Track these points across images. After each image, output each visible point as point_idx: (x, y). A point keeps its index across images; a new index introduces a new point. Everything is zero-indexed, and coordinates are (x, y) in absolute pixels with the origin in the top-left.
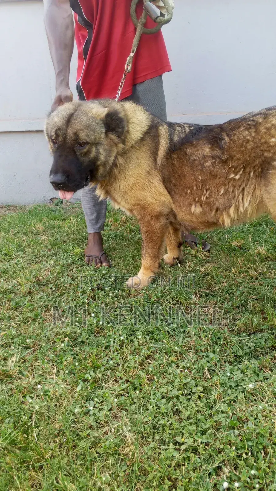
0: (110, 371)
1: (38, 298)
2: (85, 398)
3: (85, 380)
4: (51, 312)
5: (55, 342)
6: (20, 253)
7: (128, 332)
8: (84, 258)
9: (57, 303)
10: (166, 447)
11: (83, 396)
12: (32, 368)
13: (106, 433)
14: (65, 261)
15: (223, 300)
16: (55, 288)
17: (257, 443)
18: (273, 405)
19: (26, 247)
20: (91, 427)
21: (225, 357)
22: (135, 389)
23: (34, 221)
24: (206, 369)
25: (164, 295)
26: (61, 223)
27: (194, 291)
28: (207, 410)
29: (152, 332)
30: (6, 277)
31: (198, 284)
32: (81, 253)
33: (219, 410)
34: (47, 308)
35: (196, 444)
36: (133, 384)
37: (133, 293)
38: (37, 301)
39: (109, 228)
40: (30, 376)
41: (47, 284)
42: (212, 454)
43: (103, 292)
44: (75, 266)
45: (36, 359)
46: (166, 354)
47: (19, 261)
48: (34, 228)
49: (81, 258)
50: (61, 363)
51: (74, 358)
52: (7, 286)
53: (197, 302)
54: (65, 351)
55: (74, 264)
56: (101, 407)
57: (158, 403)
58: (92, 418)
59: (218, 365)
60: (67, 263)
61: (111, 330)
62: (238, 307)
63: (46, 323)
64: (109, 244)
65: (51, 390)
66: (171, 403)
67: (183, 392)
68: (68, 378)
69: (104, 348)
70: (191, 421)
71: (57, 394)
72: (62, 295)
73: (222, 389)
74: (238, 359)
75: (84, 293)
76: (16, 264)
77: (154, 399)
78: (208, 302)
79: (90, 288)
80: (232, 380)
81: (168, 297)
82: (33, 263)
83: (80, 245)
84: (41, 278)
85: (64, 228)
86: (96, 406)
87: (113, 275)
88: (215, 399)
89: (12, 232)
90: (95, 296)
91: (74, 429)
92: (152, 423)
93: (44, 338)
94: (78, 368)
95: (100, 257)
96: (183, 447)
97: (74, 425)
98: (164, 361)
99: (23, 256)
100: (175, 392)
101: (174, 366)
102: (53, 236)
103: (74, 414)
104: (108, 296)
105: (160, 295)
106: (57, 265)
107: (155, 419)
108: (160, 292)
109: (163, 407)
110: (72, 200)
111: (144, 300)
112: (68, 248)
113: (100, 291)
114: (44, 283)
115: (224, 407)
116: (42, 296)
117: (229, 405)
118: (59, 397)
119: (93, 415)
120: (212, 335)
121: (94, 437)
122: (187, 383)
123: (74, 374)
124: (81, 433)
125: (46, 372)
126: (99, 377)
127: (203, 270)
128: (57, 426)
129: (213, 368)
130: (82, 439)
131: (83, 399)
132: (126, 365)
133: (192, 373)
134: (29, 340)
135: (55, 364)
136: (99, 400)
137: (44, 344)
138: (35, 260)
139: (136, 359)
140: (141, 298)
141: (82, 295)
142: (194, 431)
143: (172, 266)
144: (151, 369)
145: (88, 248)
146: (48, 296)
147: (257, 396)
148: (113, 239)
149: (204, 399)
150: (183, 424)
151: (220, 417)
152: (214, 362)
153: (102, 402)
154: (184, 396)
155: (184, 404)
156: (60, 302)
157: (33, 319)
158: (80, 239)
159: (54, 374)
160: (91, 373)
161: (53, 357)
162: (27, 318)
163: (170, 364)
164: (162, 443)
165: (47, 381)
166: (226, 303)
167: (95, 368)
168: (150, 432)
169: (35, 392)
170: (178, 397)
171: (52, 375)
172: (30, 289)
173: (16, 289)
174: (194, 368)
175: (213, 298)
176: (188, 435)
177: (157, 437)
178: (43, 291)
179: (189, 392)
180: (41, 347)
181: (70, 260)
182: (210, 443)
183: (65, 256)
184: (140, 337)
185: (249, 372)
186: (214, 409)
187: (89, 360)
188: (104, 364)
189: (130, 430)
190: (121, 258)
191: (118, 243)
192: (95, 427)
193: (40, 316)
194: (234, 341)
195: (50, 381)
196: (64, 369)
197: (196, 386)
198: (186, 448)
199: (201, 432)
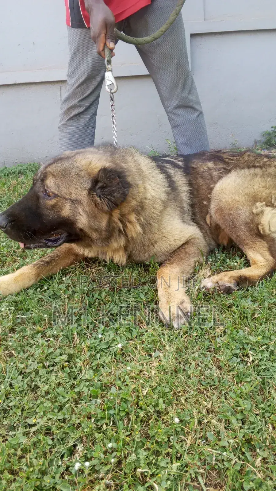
10: (15, 432)
17: (120, 410)
18: (145, 364)
24: (76, 334)
28: (69, 381)
33: (83, 378)
35: (50, 423)
42: (68, 431)
46: (34, 324)
57: (13, 382)
59: (91, 327)
66: (28, 379)
67: (46, 365)
70: (49, 396)
73: (88, 354)
77: (9, 379)
80: (103, 341)
88: (81, 366)
92: (2, 407)
96: (34, 429)
98: (29, 332)
100: (35, 366)
101: (39, 336)
107: (6, 402)
109: (17, 385)
115: (89, 374)
117: (96, 371)
122: (51, 353)
129: (85, 332)
133: (59, 341)
142: (50, 407)
144: (11, 344)
147: (130, 356)
149: (68, 370)
150: (39, 402)
151: (83, 388)
154: (46, 368)
155: (44, 377)
163: (35, 335)
164: (11, 428)
174: (61, 335)
176: (42, 414)
177: (6, 422)
179: (51, 363)
182: (67, 418)
184: (4, 310)
185: (122, 330)
186: (79, 378)
197: (61, 355)
198: (37, 429)
199: (59, 408)
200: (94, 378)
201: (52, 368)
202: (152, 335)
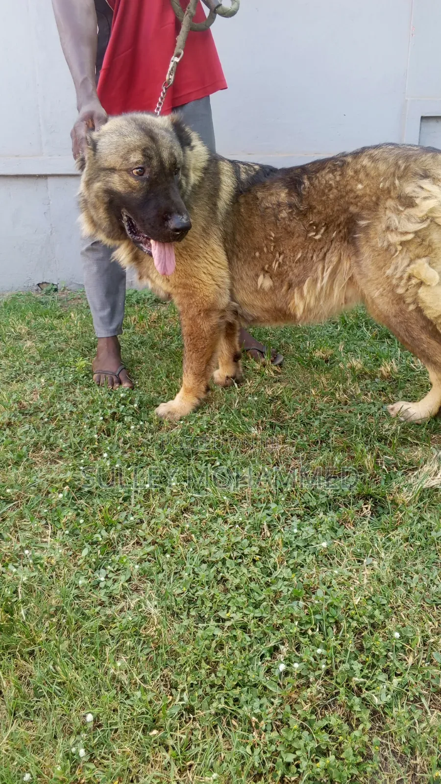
0: (130, 530)
1: (21, 432)
2: (94, 566)
3: (94, 543)
4: (43, 452)
5: (49, 493)
8: (93, 375)
9: (52, 439)
10: (205, 625)
11: (91, 564)
12: (16, 529)
13: (122, 610)
14: (62, 378)
15: (296, 434)
16: (48, 418)
17: (328, 616)
18: (354, 570)
19: (1, 358)
20: (102, 604)
21: (292, 509)
22: (165, 553)
23: (13, 319)
24: (265, 524)
25: (211, 427)
26: (55, 322)
27: (255, 422)
28: (263, 577)
31: (261, 411)
32: (87, 367)
33: (279, 576)
34: (36, 447)
35: (246, 620)
36: (162, 546)
37: (166, 424)
38: (20, 437)
39: (131, 331)
40: (13, 539)
41: (36, 412)
42: (266, 631)
43: (121, 424)
44: (78, 387)
45: (22, 517)
46: (211, 506)
48: (13, 330)
49: (87, 375)
50: (59, 521)
51: (78, 515)
53: (259, 437)
54: (63, 505)
55: (76, 383)
56: (116, 577)
57: (196, 570)
59: (283, 519)
60: (66, 381)
62: (316, 443)
63: (36, 468)
64: (130, 353)
65: (45, 557)
66: (214, 568)
67: (232, 555)
68: (70, 541)
69: (121, 499)
70: (241, 591)
71: (53, 562)
72: (59, 428)
73: (285, 550)
74: (310, 511)
75: (91, 425)
77: (191, 565)
78: (274, 437)
79: (102, 418)
80: (300, 538)
81: (217, 431)
82: (12, 381)
83: (85, 356)
84: (25, 403)
85: (61, 329)
86: (109, 576)
87: (137, 399)
88: (275, 563)
90: (108, 430)
91: (77, 606)
92: (187, 596)
93: (32, 488)
94: (84, 526)
95: (117, 373)
96: (228, 624)
97: (78, 602)
98: (207, 515)
100: (221, 555)
101: (220, 520)
102: (43, 341)
103: (77, 587)
104: (129, 429)
105: (205, 427)
106: (51, 385)
107: (191, 590)
108: (205, 423)
109: (201, 573)
110: (72, 286)
111: (182, 434)
112: (67, 360)
113: (116, 422)
114: (31, 412)
115: (286, 573)
116: (28, 429)
117: (294, 570)
118: (56, 565)
119: (105, 588)
121: (105, 615)
122: (238, 543)
123: (77, 535)
124: (87, 612)
125: (36, 534)
126: (113, 539)
127: (270, 393)
128: (53, 602)
129: (275, 523)
130: (89, 618)
131: (90, 568)
132: (153, 521)
133: (246, 530)
134: (11, 490)
135: (49, 522)
136: (114, 568)
137: (32, 496)
138: (16, 377)
139: (167, 513)
140: (177, 431)
142: (244, 603)
143: (225, 386)
144: (188, 526)
145: (98, 360)
146: (37, 429)
147: (333, 559)
149: (259, 563)
150: (229, 596)
151: (280, 586)
152: (277, 514)
153: (118, 570)
154: (232, 559)
156: (56, 438)
157: (16, 462)
158: (86, 347)
159: (48, 535)
160: (102, 533)
161: (46, 513)
162: (6, 461)
163: (214, 519)
164: (199, 620)
165: (38, 545)
166: (299, 437)
167: (108, 527)
168: (184, 607)
169: (21, 561)
170: (224, 561)
171: (45, 537)
172: (10, 419)
174: (247, 523)
175: (282, 430)
176: (235, 609)
177: (193, 613)
178: (30, 422)
179: (240, 555)
180: (28, 501)
181: (70, 378)
182: (265, 618)
183: (62, 372)
185: (323, 528)
186: (274, 576)
187: (99, 516)
188: (121, 521)
189: (156, 606)
190: (149, 375)
191: (145, 353)
192: (107, 603)
193: (25, 457)
195: (44, 545)
196: (63, 528)
197: (250, 546)
198: (232, 625)
199: (254, 605)
200: (292, 579)
202: (363, 538)
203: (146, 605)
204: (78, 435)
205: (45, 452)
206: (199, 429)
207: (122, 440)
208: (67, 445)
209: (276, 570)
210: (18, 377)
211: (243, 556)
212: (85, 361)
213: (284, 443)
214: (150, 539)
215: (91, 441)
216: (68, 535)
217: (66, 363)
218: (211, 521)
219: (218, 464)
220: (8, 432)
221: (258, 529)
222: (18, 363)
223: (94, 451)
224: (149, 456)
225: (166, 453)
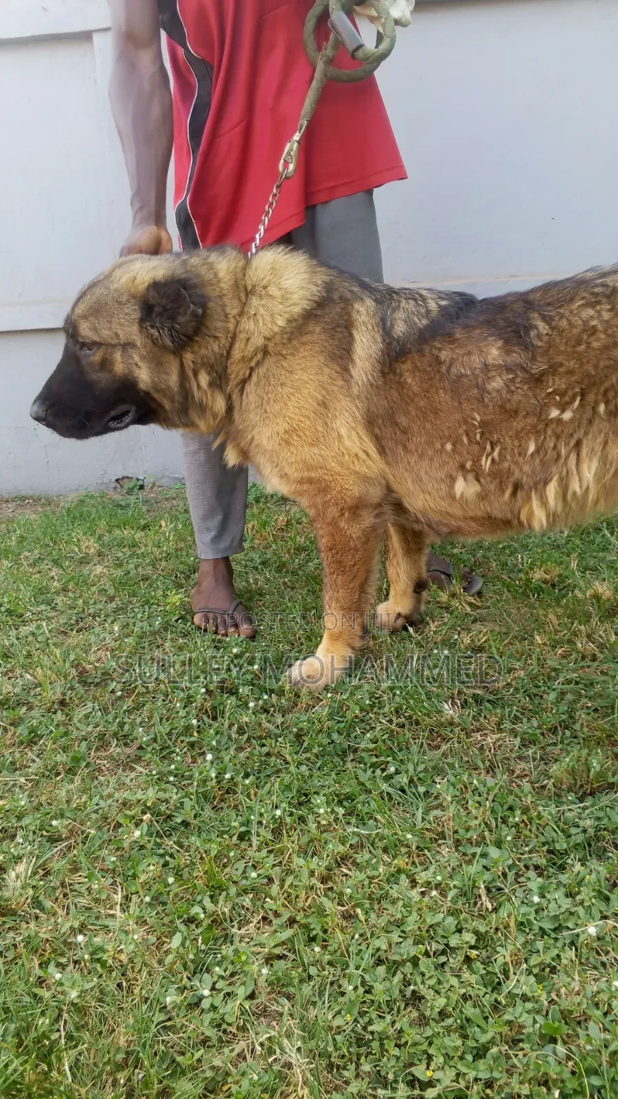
0: (251, 896)
1: (80, 716)
2: (191, 966)
3: (191, 920)
4: (112, 749)
5: (119, 825)
6: (43, 607)
7: (293, 797)
8: (192, 617)
9: (126, 727)
10: (389, 1093)
11: (186, 963)
12: (65, 890)
13: (242, 1056)
14: (145, 624)
15: (518, 714)
16: (122, 691)
17: (613, 1079)
19: (57, 593)
20: (205, 1042)
21: (526, 856)
22: (313, 939)
23: (78, 533)
24: (483, 886)
25: (376, 702)
26: (139, 535)
27: (448, 694)
28: (486, 993)
29: (350, 798)
30: (9, 666)
32: (183, 604)
33: (515, 991)
34: (102, 742)
35: (462, 1084)
36: (306, 927)
37: (305, 699)
38: (78, 724)
40: (60, 911)
41: (104, 680)
43: (233, 698)
44: (169, 637)
45: (75, 869)
46: (385, 850)
47: (39, 627)
48: (76, 549)
49: (183, 617)
50: (134, 876)
51: (166, 865)
52: (10, 688)
53: (457, 720)
54: (142, 847)
55: (166, 631)
56: (230, 989)
57: (367, 977)
58: (208, 1017)
59: (511, 876)
60: (152, 628)
61: (252, 792)
62: (554, 730)
63: (101, 778)
64: (248, 582)
65: (109, 947)
66: (398, 978)
67: (429, 948)
68: (151, 916)
69: (235, 838)
70: (450, 1021)
71: (123, 957)
72: (138, 707)
73: (521, 939)
74: (557, 860)
75: (188, 701)
76: (33, 634)
77: (357, 968)
78: (482, 720)
79: (203, 690)
80: (546, 912)
81: (386, 709)
82: (72, 630)
83: (180, 586)
84: (88, 667)
85: (146, 546)
86: (217, 986)
88: (506, 964)
89: (27, 558)
90: (214, 708)
91: (162, 1047)
92: (353, 1031)
93: (94, 816)
94: (175, 889)
95: (231, 612)
96: (431, 1093)
97: (164, 1038)
98: (381, 870)
99: (50, 615)
100: (409, 949)
101: (404, 881)
102: (120, 566)
103: (163, 1008)
104: (247, 704)
105: (367, 702)
106: (128, 636)
107: (361, 1020)
108: (367, 696)
109: (379, 987)
110: (164, 480)
111: (331, 716)
112: (153, 593)
113: (226, 696)
114: (97, 680)
115: (528, 985)
116: (91, 710)
117: (540, 979)
118: (128, 965)
119: (209, 1010)
120: (493, 801)
121: (213, 1068)
122: (438, 924)
123: (165, 904)
124: (179, 1059)
125: (97, 901)
126: (223, 913)
127: (467, 641)
128: (122, 1042)
129: (499, 884)
130: (183, 1073)
131: (185, 970)
132: (289, 880)
133: (449, 898)
134: (59, 821)
135: (118, 880)
136: (225, 972)
137: (93, 832)
138: (78, 624)
139: (313, 866)
140: (322, 711)
141: (185, 707)
142: (456, 1048)
143: (394, 632)
144: (349, 891)
145: (199, 592)
146: (105, 710)
147: (607, 953)
148: (256, 569)
149: (478, 966)
150: (429, 1032)
151: (519, 1013)
152: (501, 868)
153: (232, 975)
154: (429, 956)
156: (133, 725)
157: (70, 769)
158: (181, 572)
159: (117, 904)
160: (204, 902)
161: (113, 862)
162: (55, 766)
163: (393, 878)
164: (378, 1082)
165: (99, 922)
166: (525, 720)
167: (216, 890)
168: (349, 1052)
169: (71, 953)
170: (415, 961)
171: (111, 908)
172: (64, 694)
173: (32, 694)
174: (452, 886)
175: (494, 707)
176: (441, 1060)
177: (366, 1067)
178: (95, 699)
179: (441, 947)
180: (86, 838)
181: (157, 623)
182: (497, 1080)
183: (146, 613)
184: (322, 811)
185: (586, 894)
186: (506, 988)
187: (199, 871)
188: (235, 879)
189: (299, 1049)
191: (268, 579)
192: (214, 1041)
193: (84, 760)
194: (545, 814)
195: (109, 922)
196: (141, 893)
197: (459, 931)
198: (439, 1095)
199: (475, 1052)
201: (443, 959)
203: (282, 1049)
204: (167, 720)
205: (115, 749)
206: (358, 707)
207: (235, 728)
208: (149, 737)
209: (508, 978)
210: (80, 624)
211: (448, 950)
212: (180, 596)
213: (500, 730)
214: (286, 916)
215: (188, 729)
216: (150, 904)
217: (152, 598)
218: (388, 881)
219: (392, 769)
220: (59, 717)
221: (469, 895)
222: (81, 601)
223: (192, 745)
224: (279, 755)
225: (307, 750)
